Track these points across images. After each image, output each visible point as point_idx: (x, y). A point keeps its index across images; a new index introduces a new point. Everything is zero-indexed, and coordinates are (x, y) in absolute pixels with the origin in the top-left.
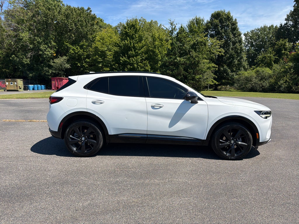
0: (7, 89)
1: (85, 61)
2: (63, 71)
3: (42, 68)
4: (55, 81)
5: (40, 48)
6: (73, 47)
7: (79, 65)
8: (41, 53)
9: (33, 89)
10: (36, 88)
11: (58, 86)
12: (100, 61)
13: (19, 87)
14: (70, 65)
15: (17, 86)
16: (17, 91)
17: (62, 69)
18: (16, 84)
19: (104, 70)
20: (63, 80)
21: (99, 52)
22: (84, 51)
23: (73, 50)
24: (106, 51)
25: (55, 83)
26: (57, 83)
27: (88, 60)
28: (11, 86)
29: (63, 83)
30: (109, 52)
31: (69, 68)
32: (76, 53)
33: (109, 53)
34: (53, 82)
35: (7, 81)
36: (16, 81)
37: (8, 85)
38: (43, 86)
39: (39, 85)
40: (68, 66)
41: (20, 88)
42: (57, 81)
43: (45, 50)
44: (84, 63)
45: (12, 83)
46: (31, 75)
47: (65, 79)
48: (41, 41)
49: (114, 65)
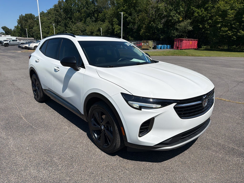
0: (143, 48)
1: (207, 22)
2: (186, 33)
3: (171, 31)
4: (177, 42)
5: (170, 14)
6: (198, 10)
7: (201, 26)
8: (170, 18)
9: (161, 48)
10: (163, 48)
11: (178, 46)
12: (219, 21)
13: (149, 46)
14: (192, 27)
15: (148, 46)
16: (148, 49)
17: (185, 31)
18: (148, 44)
19: (222, 30)
20: (183, 41)
21: (220, 12)
22: (208, 13)
23: (198, 13)
24: (229, 10)
25: (177, 43)
26: (178, 44)
27: (210, 21)
28: (145, 46)
29: (183, 43)
30: (231, 10)
31: (191, 30)
32: (199, 16)
33: (230, 12)
34: (175, 43)
35: (143, 42)
36: (148, 42)
37: (143, 45)
38: (169, 46)
39: (165, 45)
40: (190, 28)
41: (150, 48)
42: (178, 42)
43: (174, 16)
44: (206, 25)
45: (145, 44)
46: (162, 37)
47: (185, 40)
48: (172, 9)
49: (234, 24)
